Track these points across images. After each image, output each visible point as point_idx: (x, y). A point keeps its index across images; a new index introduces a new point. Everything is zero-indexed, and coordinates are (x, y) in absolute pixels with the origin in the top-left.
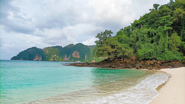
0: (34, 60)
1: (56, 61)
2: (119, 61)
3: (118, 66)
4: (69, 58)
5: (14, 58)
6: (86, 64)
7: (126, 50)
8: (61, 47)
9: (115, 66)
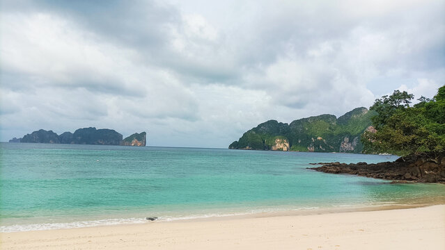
0: (273, 148)
1: (320, 151)
2: (427, 164)
3: (419, 175)
4: (355, 143)
5: (235, 146)
6: (348, 169)
7: (440, 139)
8: (334, 117)
9: (412, 175)
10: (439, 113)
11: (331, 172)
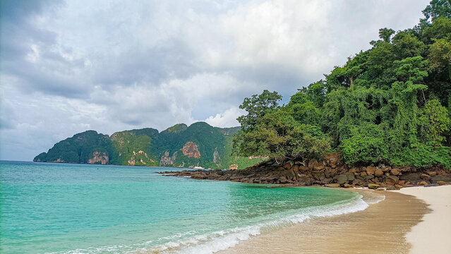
0: (90, 161)
2: (296, 167)
3: (295, 178)
4: (174, 157)
5: (43, 158)
6: (216, 175)
7: (314, 140)
8: (156, 131)
9: (287, 178)
10: (306, 116)
11: (197, 178)
